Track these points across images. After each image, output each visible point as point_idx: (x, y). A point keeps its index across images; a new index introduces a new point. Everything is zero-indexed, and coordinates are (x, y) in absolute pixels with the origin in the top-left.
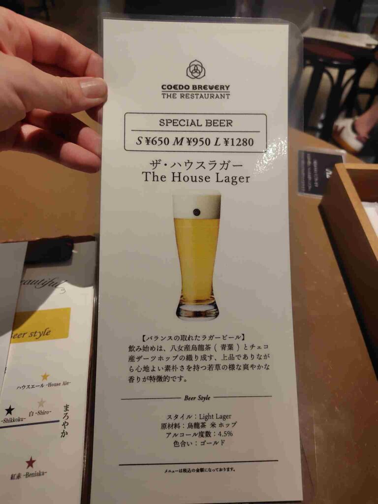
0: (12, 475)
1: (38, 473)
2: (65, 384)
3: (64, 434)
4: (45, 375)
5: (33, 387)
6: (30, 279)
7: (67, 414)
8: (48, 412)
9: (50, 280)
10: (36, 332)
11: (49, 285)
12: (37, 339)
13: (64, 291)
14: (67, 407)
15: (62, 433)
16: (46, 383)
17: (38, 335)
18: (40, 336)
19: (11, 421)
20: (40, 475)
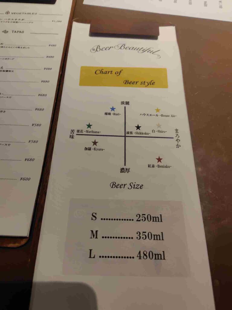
0: (149, 165)
1: (165, 167)
2: (173, 116)
3: (178, 146)
4: (157, 109)
5: (151, 115)
6: (133, 47)
7: (178, 134)
8: (165, 132)
9: (147, 49)
10: (144, 82)
11: (148, 52)
12: (146, 86)
13: (159, 57)
14: (177, 130)
15: (177, 145)
16: (159, 114)
17: (147, 84)
18: (148, 85)
19: (141, 134)
20: (167, 167)
